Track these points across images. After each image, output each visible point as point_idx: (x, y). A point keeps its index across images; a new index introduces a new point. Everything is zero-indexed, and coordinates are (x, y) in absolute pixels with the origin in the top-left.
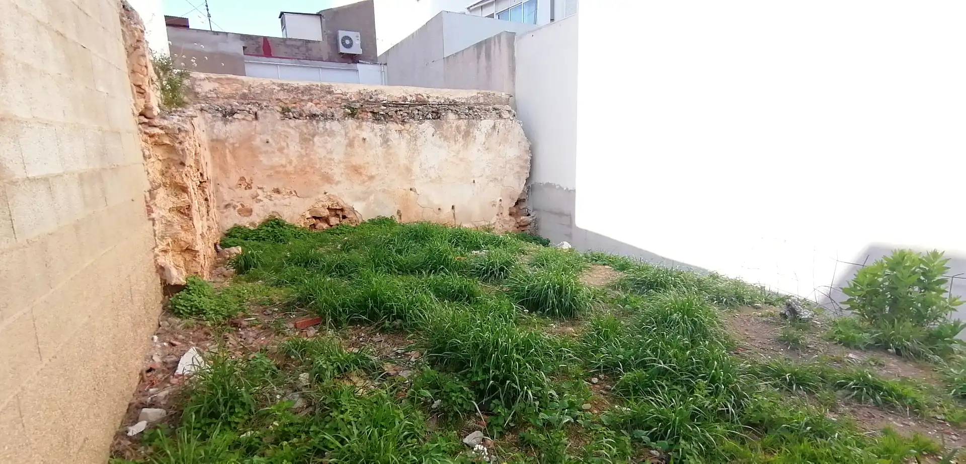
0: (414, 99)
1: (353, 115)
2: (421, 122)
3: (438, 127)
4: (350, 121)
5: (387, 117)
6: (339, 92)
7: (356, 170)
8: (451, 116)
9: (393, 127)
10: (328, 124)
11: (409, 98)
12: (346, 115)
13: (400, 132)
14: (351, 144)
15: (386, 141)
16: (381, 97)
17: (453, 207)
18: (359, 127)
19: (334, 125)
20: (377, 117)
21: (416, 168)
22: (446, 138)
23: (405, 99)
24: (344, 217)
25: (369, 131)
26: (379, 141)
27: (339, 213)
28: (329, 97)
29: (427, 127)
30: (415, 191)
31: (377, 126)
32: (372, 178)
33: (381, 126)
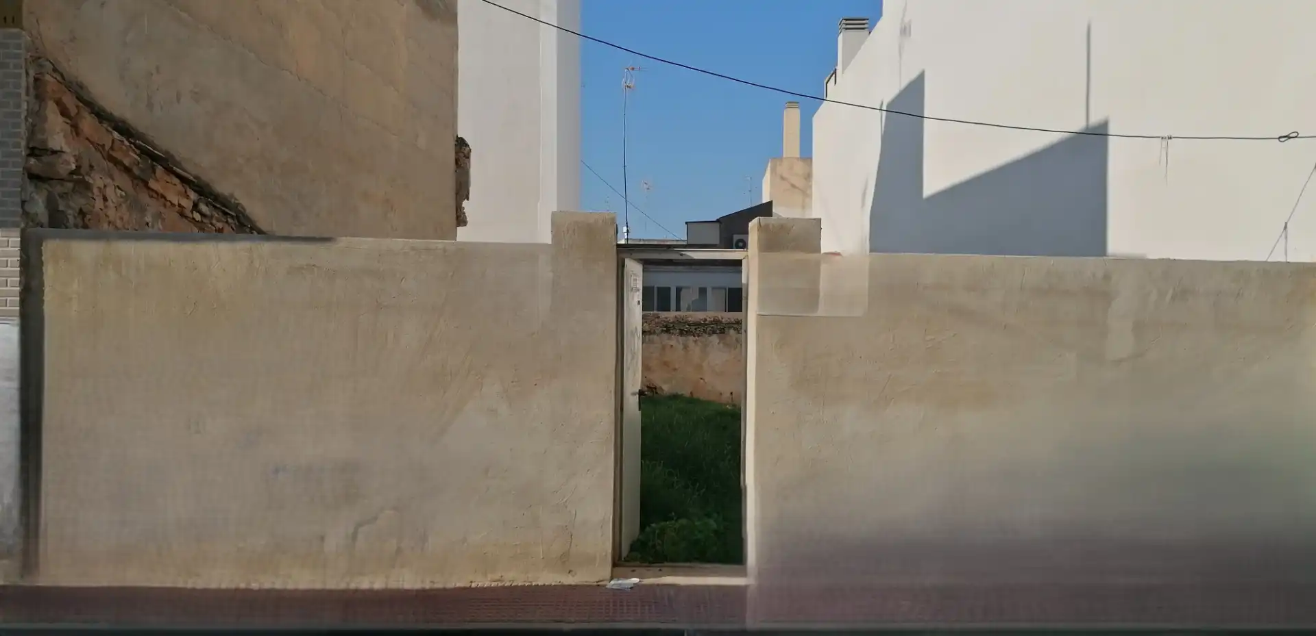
0: (712, 319)
1: (668, 331)
2: (710, 335)
3: (721, 339)
4: (665, 336)
5: (689, 333)
6: (663, 317)
7: (666, 364)
8: (732, 332)
9: (691, 338)
10: (651, 336)
11: (708, 319)
12: (662, 331)
13: (696, 341)
14: (664, 348)
15: (686, 347)
16: (690, 319)
17: (731, 393)
18: (669, 339)
19: (655, 337)
20: (682, 333)
21: (705, 364)
22: (726, 345)
23: (706, 320)
24: (657, 393)
25: (675, 341)
26: (681, 347)
27: (654, 390)
28: (657, 320)
29: (715, 339)
30: (704, 380)
31: (681, 339)
32: (675, 370)
33: (684, 338)
